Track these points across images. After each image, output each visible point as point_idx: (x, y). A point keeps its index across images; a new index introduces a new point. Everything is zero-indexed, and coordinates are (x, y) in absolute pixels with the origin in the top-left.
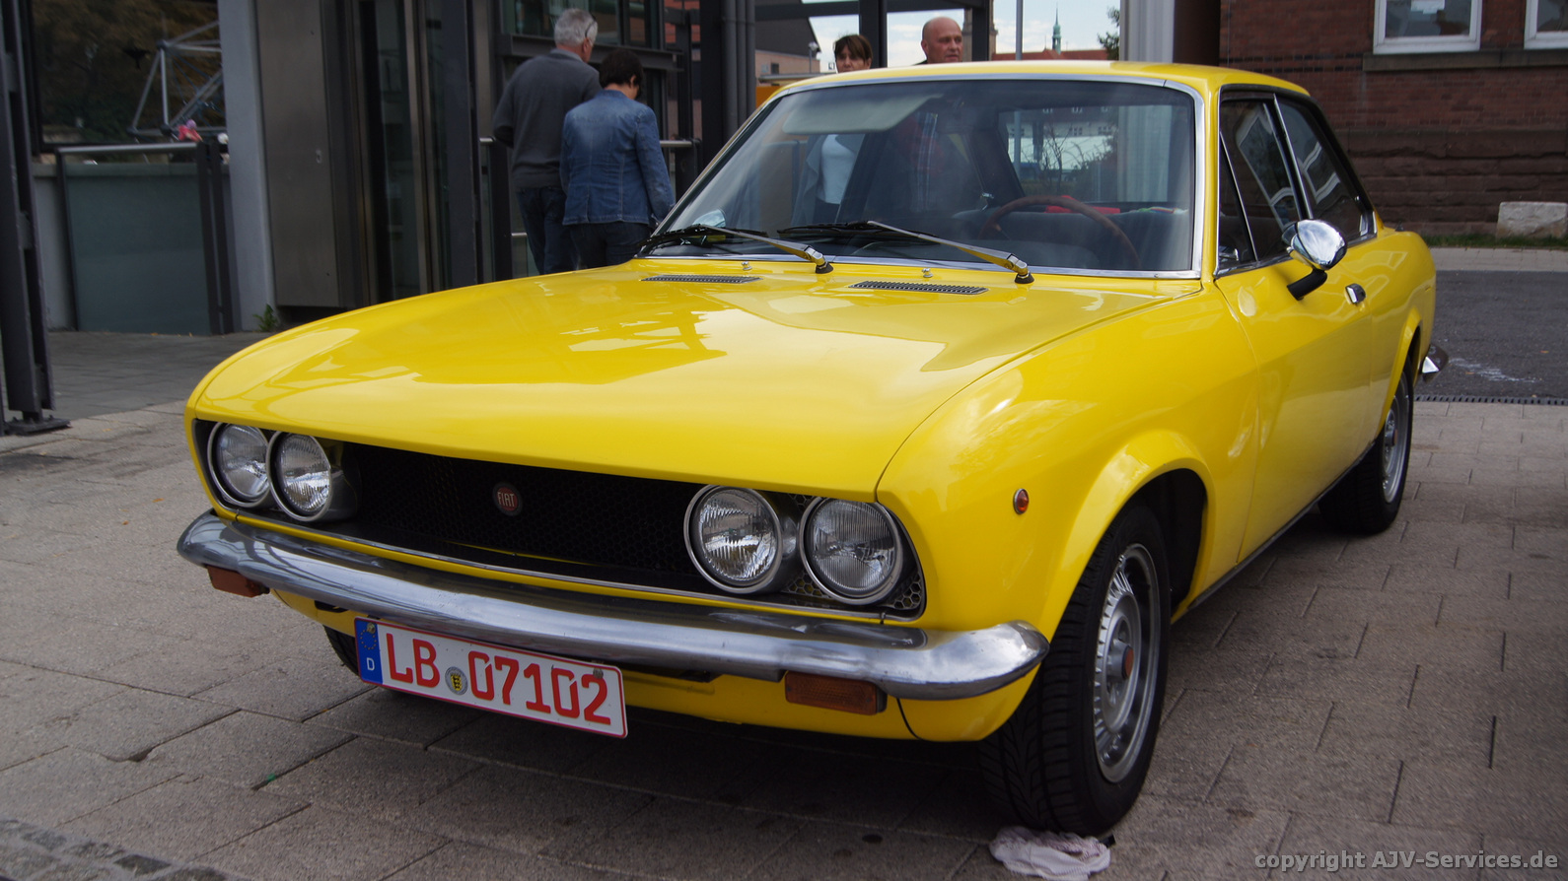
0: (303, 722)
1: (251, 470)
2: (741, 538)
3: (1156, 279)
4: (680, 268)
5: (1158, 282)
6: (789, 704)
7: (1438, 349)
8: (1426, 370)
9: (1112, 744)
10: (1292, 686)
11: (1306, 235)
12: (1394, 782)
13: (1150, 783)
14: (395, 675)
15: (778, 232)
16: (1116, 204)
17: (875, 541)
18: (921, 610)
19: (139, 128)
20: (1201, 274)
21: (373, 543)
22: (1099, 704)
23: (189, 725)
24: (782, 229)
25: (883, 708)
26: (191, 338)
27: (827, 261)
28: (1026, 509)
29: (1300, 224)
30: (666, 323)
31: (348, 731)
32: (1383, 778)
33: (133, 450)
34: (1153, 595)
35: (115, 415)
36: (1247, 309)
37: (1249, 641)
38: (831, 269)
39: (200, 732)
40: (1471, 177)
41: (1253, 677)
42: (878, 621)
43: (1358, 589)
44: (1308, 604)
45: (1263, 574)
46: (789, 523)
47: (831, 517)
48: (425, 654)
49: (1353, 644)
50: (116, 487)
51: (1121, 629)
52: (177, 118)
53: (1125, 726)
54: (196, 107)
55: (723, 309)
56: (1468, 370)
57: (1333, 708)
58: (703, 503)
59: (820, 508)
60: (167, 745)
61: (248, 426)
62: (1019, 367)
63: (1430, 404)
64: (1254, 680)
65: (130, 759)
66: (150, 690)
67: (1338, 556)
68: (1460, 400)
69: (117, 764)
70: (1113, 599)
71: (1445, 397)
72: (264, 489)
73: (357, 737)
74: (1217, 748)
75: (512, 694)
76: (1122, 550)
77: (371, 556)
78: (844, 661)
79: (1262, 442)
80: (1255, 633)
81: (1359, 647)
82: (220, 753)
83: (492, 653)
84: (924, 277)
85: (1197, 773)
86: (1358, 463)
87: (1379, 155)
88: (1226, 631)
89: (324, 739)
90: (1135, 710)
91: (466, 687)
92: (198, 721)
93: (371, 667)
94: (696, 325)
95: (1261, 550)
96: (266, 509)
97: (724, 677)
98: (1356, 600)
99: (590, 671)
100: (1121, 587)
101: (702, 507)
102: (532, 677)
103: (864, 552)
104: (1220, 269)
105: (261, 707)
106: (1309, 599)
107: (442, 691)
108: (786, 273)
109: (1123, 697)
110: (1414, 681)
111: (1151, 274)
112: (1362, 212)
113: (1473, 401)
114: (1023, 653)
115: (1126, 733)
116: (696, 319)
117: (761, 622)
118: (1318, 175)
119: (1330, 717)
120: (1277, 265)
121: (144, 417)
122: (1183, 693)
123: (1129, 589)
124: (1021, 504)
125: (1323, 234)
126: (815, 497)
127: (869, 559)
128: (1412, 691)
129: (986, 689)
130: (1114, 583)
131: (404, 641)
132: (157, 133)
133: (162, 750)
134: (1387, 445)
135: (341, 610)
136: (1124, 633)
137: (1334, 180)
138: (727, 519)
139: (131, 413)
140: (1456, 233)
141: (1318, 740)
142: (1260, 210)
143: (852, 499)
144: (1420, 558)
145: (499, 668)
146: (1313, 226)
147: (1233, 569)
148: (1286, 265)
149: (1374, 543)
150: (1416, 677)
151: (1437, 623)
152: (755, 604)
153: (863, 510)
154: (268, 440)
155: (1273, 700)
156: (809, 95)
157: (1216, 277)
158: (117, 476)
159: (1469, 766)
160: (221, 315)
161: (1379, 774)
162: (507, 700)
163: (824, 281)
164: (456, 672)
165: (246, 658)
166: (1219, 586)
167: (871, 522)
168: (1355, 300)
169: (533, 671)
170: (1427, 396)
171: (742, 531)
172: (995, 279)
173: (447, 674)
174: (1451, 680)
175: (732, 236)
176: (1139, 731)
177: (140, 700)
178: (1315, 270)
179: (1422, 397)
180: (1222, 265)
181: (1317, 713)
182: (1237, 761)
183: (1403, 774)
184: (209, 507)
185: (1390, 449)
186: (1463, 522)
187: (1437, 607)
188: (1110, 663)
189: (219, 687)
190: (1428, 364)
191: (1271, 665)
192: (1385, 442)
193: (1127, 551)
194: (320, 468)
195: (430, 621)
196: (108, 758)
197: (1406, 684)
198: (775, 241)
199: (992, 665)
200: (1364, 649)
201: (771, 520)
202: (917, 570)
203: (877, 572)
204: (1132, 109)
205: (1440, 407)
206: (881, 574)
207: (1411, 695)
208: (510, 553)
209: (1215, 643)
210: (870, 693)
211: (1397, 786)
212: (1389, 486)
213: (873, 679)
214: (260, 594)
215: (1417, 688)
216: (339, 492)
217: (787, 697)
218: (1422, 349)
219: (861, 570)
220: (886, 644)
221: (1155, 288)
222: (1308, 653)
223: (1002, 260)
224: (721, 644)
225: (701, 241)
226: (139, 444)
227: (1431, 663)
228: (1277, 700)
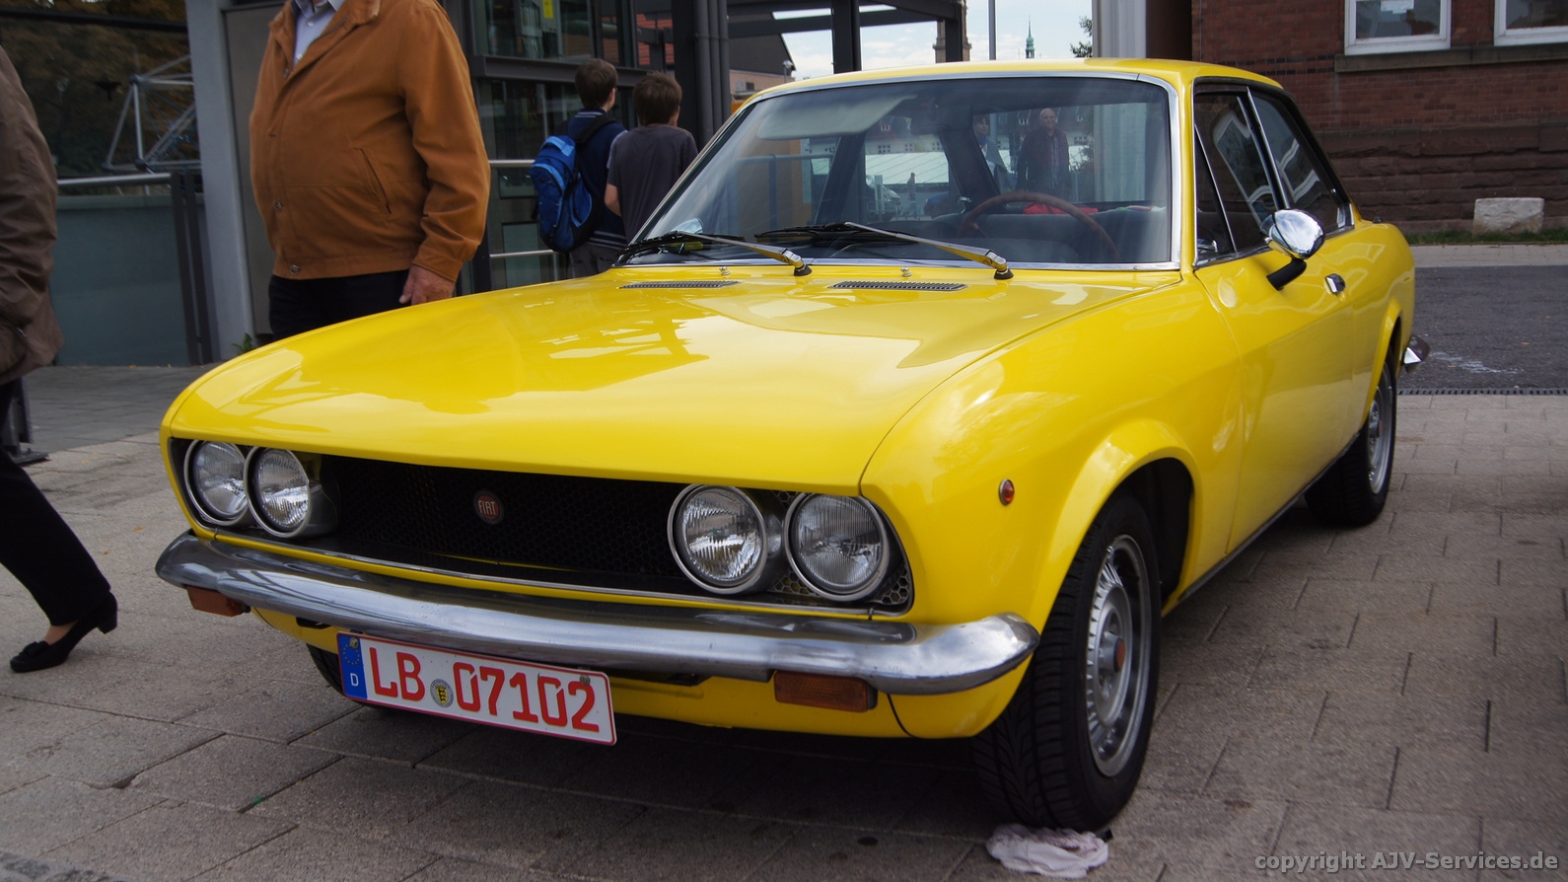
0: (288, 744)
1: (229, 487)
2: (726, 538)
3: (1135, 271)
4: (659, 275)
5: (1138, 274)
6: (778, 704)
7: (1418, 340)
8: (1407, 361)
9: (1106, 738)
10: (1285, 678)
11: (1284, 224)
12: (1391, 769)
13: (1146, 777)
14: (379, 690)
15: (756, 236)
16: (1092, 205)
17: (861, 536)
18: (909, 605)
19: (113, 163)
20: (1180, 264)
21: (353, 557)
22: (1092, 697)
23: (173, 750)
24: (759, 233)
25: (873, 705)
26: (169, 369)
27: (805, 263)
28: (1012, 499)
29: (1277, 214)
30: (648, 330)
31: (335, 751)
32: (1379, 765)
33: (113, 481)
34: (1143, 587)
35: (93, 446)
36: (1228, 300)
37: (1241, 634)
38: (810, 271)
39: (185, 757)
40: (1446, 175)
41: (1246, 670)
42: (866, 617)
43: (1347, 580)
44: (1298, 595)
45: (1253, 568)
46: (774, 519)
47: (815, 513)
48: (409, 667)
49: (1345, 635)
50: (95, 517)
51: (1112, 621)
52: (152, 152)
53: (1118, 721)
54: (171, 141)
55: (703, 316)
56: (1449, 363)
57: (1327, 697)
58: (686, 504)
59: (804, 505)
60: (151, 771)
61: (224, 443)
62: (1000, 359)
63: (1413, 397)
64: (1247, 673)
65: (113, 786)
66: (133, 717)
67: (1327, 548)
68: (1443, 393)
69: (101, 791)
70: (1103, 591)
71: (1428, 390)
72: (242, 506)
73: (344, 757)
74: (1212, 740)
75: (499, 704)
76: (1110, 542)
77: (352, 570)
78: (833, 659)
79: (1247, 435)
80: (1246, 626)
81: (1352, 636)
82: (205, 777)
83: (477, 663)
84: (903, 276)
85: (1193, 766)
86: (1343, 453)
87: (1356, 155)
88: (1218, 625)
89: (310, 760)
90: (1129, 703)
91: (452, 700)
92: (182, 746)
93: (355, 682)
94: (676, 331)
95: (1249, 542)
96: (245, 527)
97: (713, 679)
98: (1346, 591)
99: (576, 678)
100: (1110, 579)
101: (685, 508)
102: (518, 686)
103: (850, 547)
104: (1199, 260)
105: (246, 730)
106: (1299, 592)
107: (428, 705)
108: (765, 277)
109: (1116, 691)
110: (1407, 669)
111: (1130, 266)
112: (1339, 205)
113: (1456, 393)
114: (1013, 645)
115: (1120, 727)
116: (677, 326)
117: (749, 622)
118: (1296, 174)
119: (1324, 707)
120: (1256, 256)
121: (123, 448)
122: (1177, 688)
123: (1118, 581)
124: (1006, 495)
125: (1300, 223)
126: (800, 493)
127: (855, 555)
128: (1405, 678)
129: (978, 682)
130: (1103, 575)
131: (388, 654)
132: (132, 167)
133: (146, 776)
134: (1371, 436)
135: (324, 626)
136: (1115, 626)
137: (1312, 178)
138: (709, 519)
139: (110, 444)
140: (1433, 231)
141: (1312, 730)
142: (1237, 205)
143: (836, 493)
144: (1409, 548)
145: (484, 678)
146: (1291, 215)
147: (1222, 561)
148: (1265, 256)
149: (1362, 535)
150: (1409, 665)
151: (1427, 611)
152: (741, 604)
153: (848, 505)
154: (245, 456)
155: (1266, 692)
156: (781, 100)
157: (1196, 268)
158: (96, 507)
159: (1465, 749)
160: (199, 345)
161: (1375, 761)
162: (493, 711)
163: (801, 283)
164: (442, 684)
165: (230, 682)
166: (1208, 578)
167: (857, 518)
168: (1335, 290)
169: (519, 680)
170: (1410, 390)
171: (726, 531)
172: (975, 276)
173: (432, 686)
174: (1444, 666)
175: (710, 242)
176: (1133, 725)
177: (123, 727)
178: (1294, 259)
179: (1405, 390)
180: (1201, 256)
181: (1311, 703)
182: (1233, 753)
183: (1399, 761)
184: (187, 527)
185: (1374, 440)
186: (1450, 512)
187: (1427, 595)
188: (1102, 656)
189: (203, 712)
190: (1410, 355)
191: (1264, 657)
192: (1369, 433)
193: (1115, 542)
194: (298, 483)
195: (415, 633)
196: (91, 786)
197: (1399, 672)
198: (752, 245)
199: (983, 657)
200: (1356, 639)
201: (756, 519)
202: (904, 563)
203: (864, 568)
204: (1108, 108)
205: (1423, 400)
206: (868, 569)
207: (1404, 683)
208: (493, 562)
209: (1207, 637)
210: (860, 690)
211: (1394, 773)
212: (1375, 477)
213: (863, 675)
214: (241, 613)
215: (1409, 675)
216: (318, 507)
217: (777, 698)
218: (1404, 340)
219: (848, 565)
220: (875, 640)
221: (1134, 279)
222: (1300, 644)
223: (980, 256)
224: (709, 645)
225: (678, 248)
226: (119, 475)
227: (1424, 650)
228: (1271, 692)
